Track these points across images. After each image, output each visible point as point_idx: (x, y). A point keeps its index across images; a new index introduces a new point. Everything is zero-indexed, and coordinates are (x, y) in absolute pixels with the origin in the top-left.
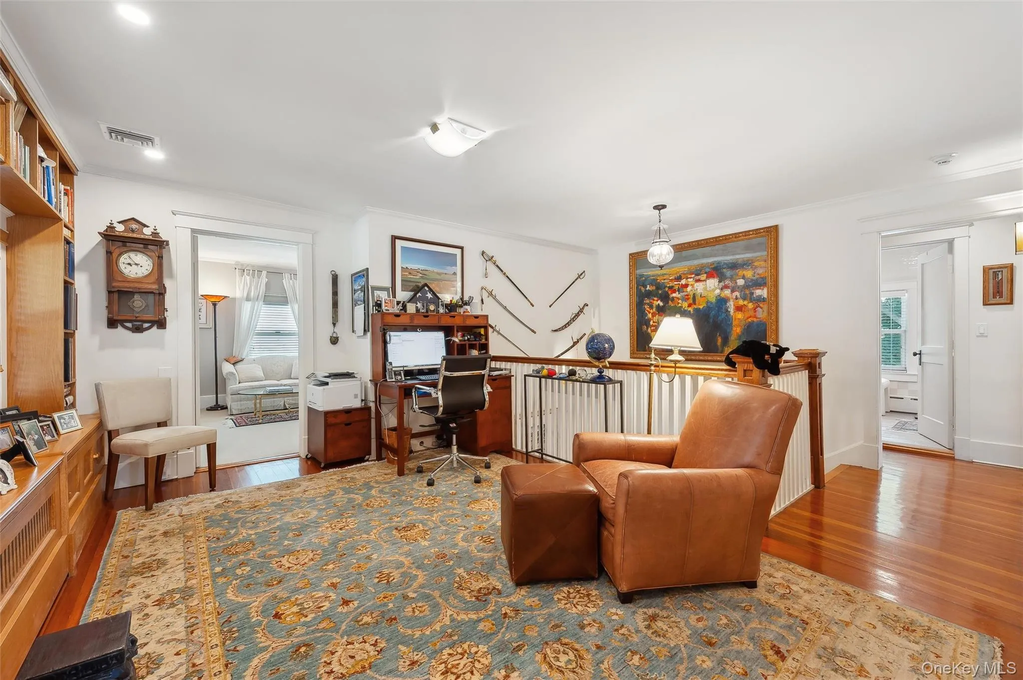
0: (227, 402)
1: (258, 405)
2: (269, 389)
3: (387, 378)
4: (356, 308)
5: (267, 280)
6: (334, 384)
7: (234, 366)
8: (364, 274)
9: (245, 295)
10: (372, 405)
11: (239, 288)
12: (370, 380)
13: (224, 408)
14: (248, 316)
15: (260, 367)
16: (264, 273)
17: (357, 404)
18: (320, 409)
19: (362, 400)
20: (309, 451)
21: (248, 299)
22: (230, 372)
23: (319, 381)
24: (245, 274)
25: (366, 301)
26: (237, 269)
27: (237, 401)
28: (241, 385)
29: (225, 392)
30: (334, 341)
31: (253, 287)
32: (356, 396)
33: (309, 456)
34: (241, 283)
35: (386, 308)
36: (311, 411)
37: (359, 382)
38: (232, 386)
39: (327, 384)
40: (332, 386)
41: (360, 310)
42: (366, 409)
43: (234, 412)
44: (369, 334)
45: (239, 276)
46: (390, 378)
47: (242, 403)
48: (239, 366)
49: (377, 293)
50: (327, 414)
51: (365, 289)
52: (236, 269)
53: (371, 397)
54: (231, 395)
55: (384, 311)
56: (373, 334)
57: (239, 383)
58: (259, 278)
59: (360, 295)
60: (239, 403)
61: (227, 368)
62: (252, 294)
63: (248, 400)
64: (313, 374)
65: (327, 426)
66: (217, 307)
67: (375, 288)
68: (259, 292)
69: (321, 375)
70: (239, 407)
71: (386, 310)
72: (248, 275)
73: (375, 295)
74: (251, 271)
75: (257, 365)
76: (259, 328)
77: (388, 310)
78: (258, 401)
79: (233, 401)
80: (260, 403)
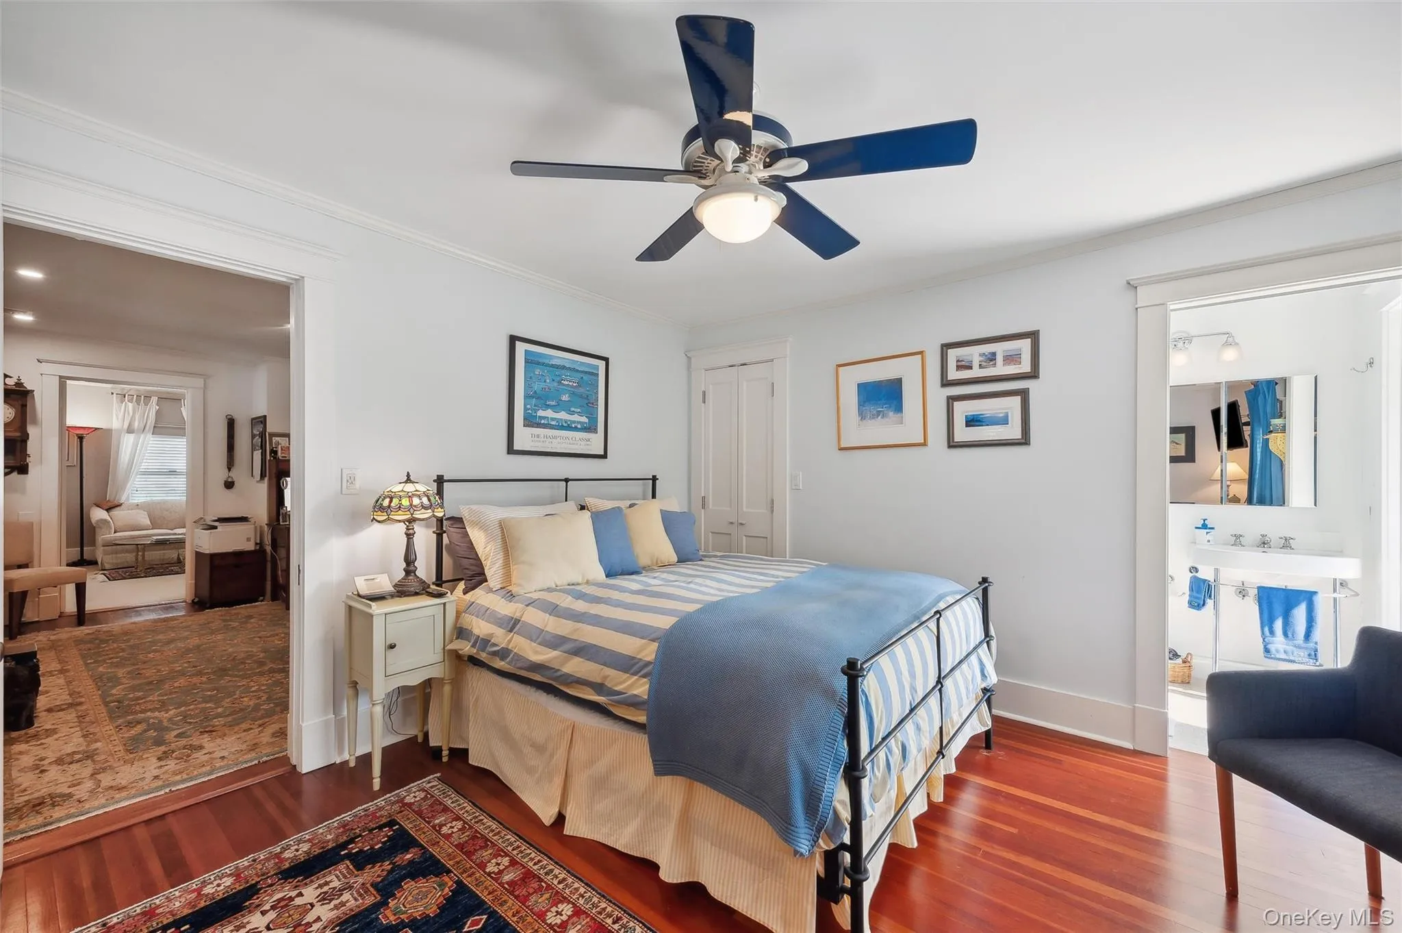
0: (97, 556)
1: (140, 558)
2: (155, 538)
3: (281, 520)
4: (255, 453)
5: (158, 408)
6: (221, 527)
7: (108, 513)
8: (263, 420)
9: (126, 426)
10: (269, 549)
11: (118, 419)
12: (266, 524)
13: (94, 563)
14: (128, 453)
15: (146, 513)
16: (154, 399)
17: (250, 546)
18: (207, 552)
19: (256, 544)
20: (196, 595)
21: (130, 430)
22: (102, 520)
23: (209, 525)
24: (126, 400)
25: (263, 447)
26: (115, 394)
27: (112, 554)
28: (117, 534)
29: (93, 543)
30: (229, 485)
31: (137, 417)
32: (248, 540)
33: (196, 600)
34: (120, 411)
35: (283, 455)
36: (199, 556)
37: (253, 526)
38: (103, 536)
39: (215, 528)
40: (221, 530)
41: (258, 455)
42: (259, 552)
43: (107, 566)
44: (266, 479)
45: (118, 403)
46: (283, 522)
47: (119, 555)
48: (115, 512)
49: (275, 439)
50: (213, 556)
51: (263, 435)
52: (112, 394)
53: (268, 540)
54: (103, 546)
55: (280, 458)
56: (270, 479)
57: (115, 532)
58: (146, 404)
59: (258, 440)
60: (114, 555)
61: (98, 514)
62: (136, 424)
63: (127, 551)
64: (202, 518)
65: (213, 568)
66: (84, 440)
67: (272, 435)
68: (146, 422)
69: (209, 519)
70: (114, 561)
71: (283, 457)
72: (130, 401)
73: (274, 441)
74: (135, 396)
75: (142, 512)
76: (143, 467)
77: (285, 457)
78: (140, 553)
79: (106, 553)
80: (143, 556)
